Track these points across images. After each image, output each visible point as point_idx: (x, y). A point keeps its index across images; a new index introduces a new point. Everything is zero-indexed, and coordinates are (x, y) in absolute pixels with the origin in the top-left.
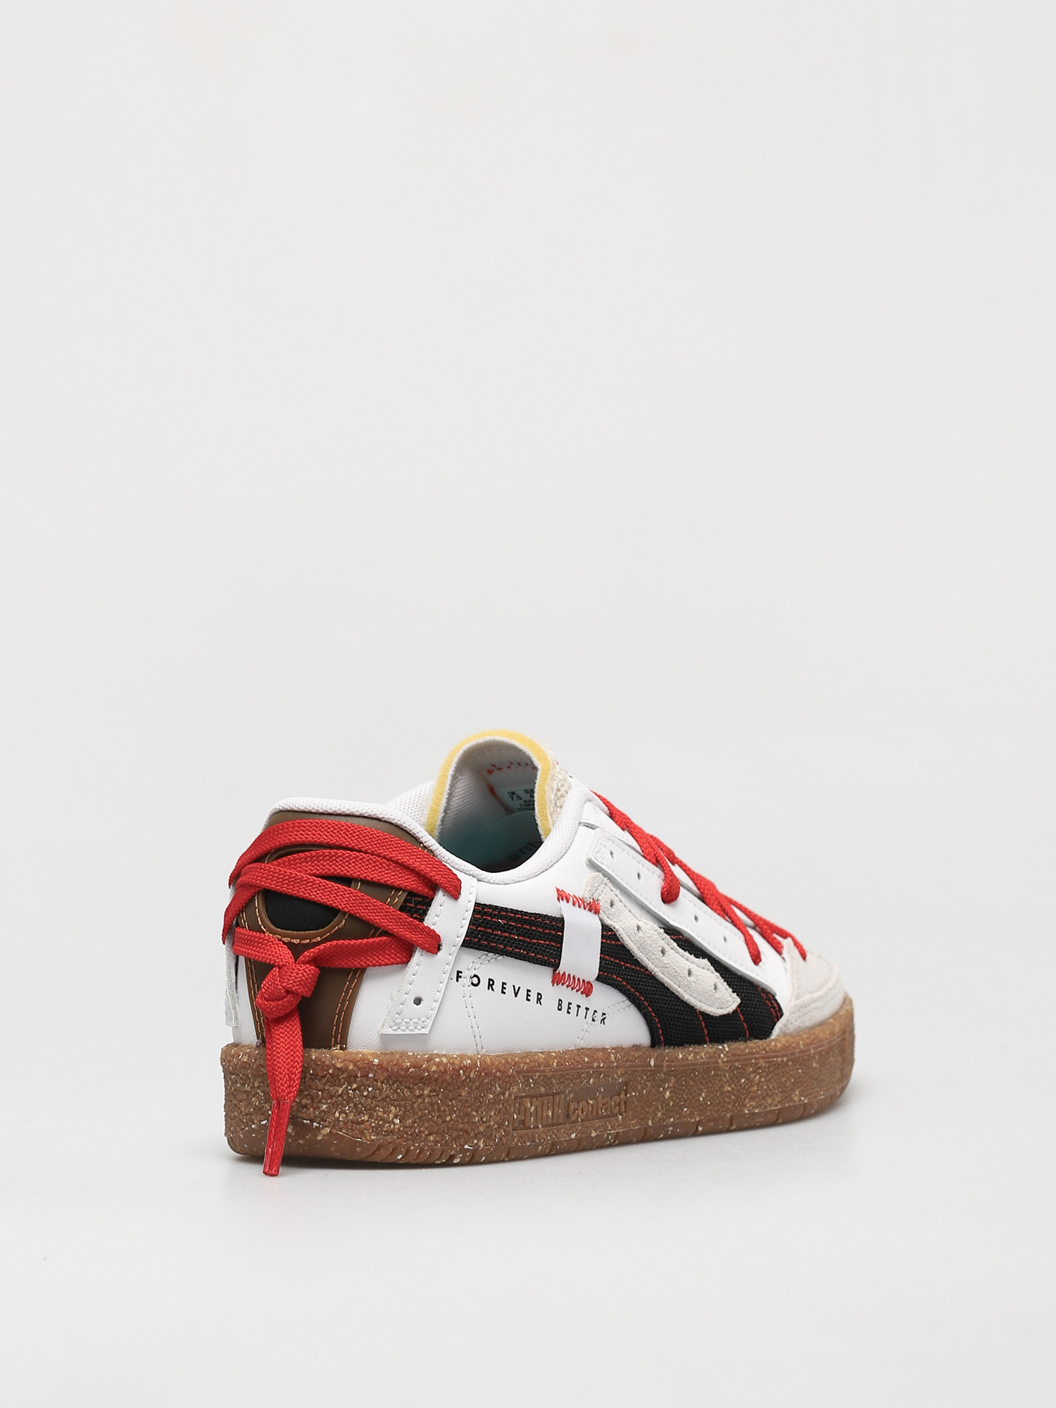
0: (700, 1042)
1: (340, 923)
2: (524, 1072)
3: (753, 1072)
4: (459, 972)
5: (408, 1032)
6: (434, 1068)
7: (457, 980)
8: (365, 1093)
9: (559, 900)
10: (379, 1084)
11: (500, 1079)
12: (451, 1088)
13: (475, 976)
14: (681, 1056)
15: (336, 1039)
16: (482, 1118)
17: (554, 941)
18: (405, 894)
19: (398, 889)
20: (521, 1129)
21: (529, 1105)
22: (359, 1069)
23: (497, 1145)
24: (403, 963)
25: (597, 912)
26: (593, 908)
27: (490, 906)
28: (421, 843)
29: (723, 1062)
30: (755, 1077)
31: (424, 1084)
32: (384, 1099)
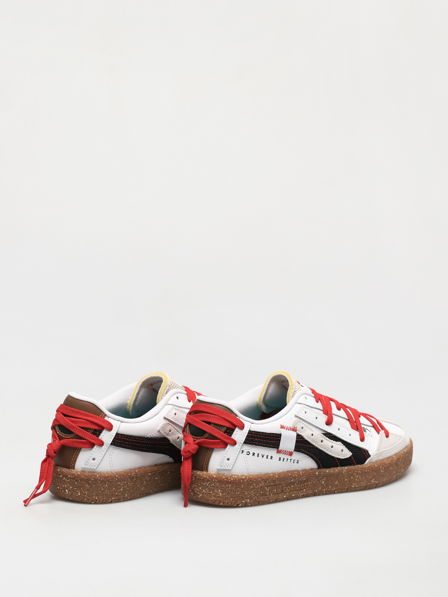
0: (337, 466)
1: (206, 435)
2: (265, 479)
3: (356, 475)
4: (243, 451)
5: (225, 468)
6: (232, 479)
7: (242, 453)
8: (212, 485)
9: (281, 428)
10: (216, 483)
11: (255, 482)
12: (238, 485)
13: (248, 452)
14: (328, 471)
15: (205, 469)
16: (248, 493)
17: (277, 441)
18: (226, 428)
19: (224, 426)
20: (264, 496)
21: (267, 489)
22: (210, 478)
23: (254, 501)
24: (224, 448)
25: (296, 431)
26: (294, 430)
27: (255, 432)
28: (233, 412)
29: (344, 472)
30: (357, 476)
31: (229, 484)
32: (217, 487)
